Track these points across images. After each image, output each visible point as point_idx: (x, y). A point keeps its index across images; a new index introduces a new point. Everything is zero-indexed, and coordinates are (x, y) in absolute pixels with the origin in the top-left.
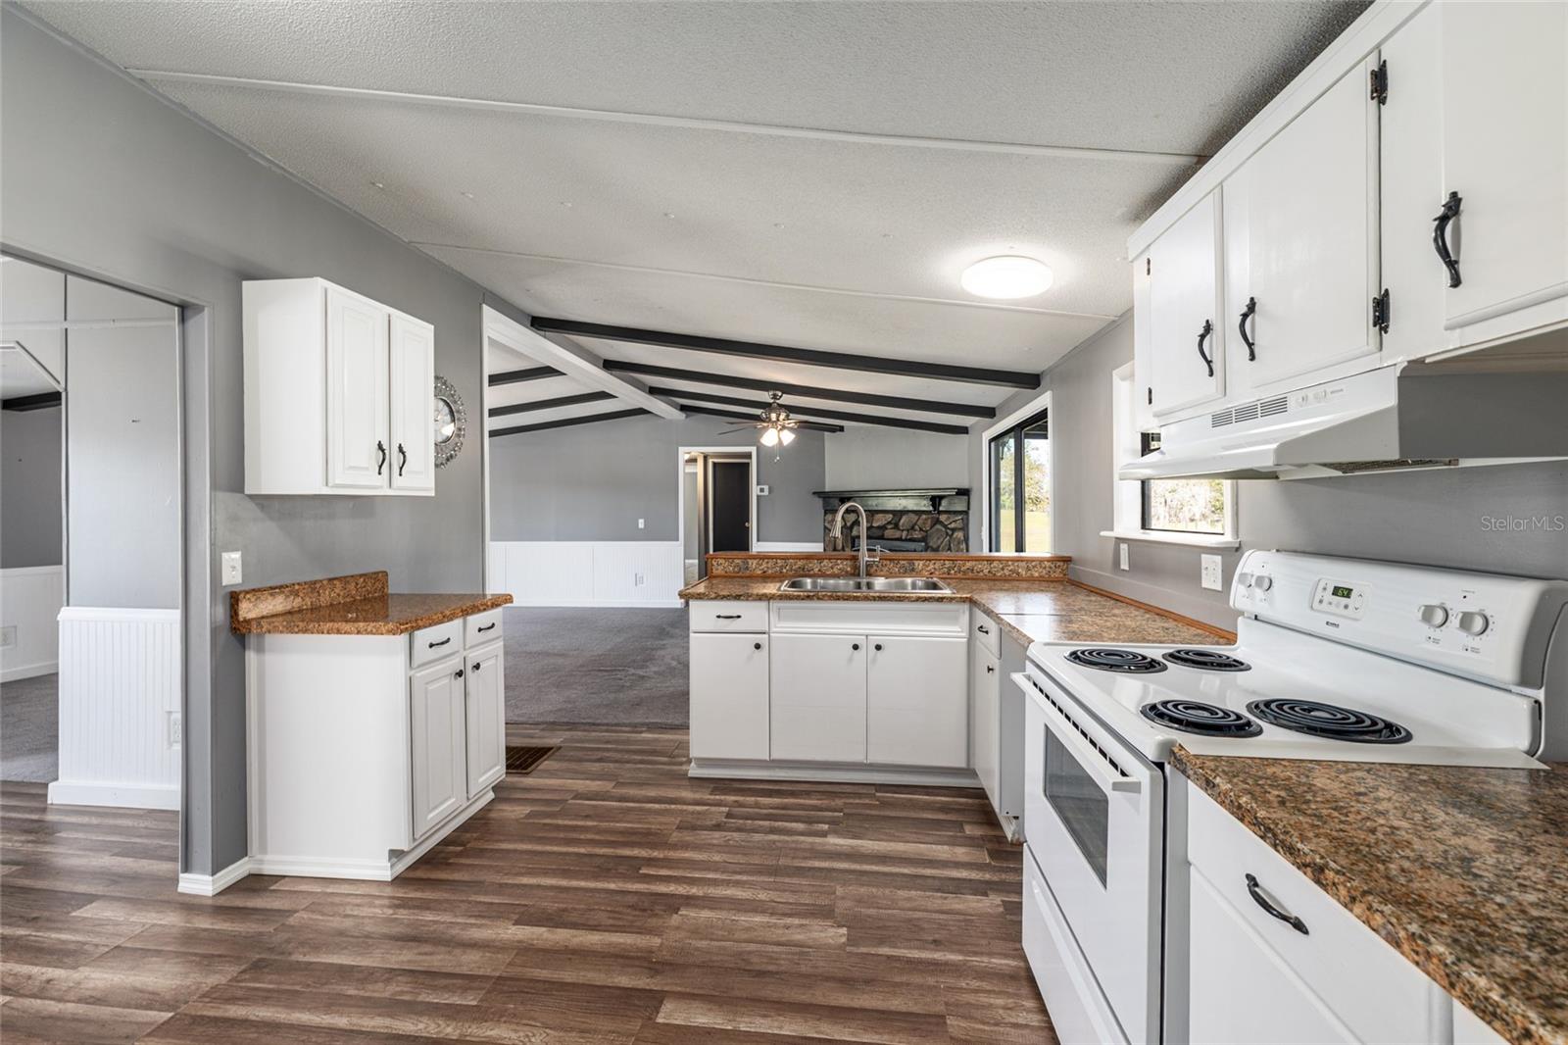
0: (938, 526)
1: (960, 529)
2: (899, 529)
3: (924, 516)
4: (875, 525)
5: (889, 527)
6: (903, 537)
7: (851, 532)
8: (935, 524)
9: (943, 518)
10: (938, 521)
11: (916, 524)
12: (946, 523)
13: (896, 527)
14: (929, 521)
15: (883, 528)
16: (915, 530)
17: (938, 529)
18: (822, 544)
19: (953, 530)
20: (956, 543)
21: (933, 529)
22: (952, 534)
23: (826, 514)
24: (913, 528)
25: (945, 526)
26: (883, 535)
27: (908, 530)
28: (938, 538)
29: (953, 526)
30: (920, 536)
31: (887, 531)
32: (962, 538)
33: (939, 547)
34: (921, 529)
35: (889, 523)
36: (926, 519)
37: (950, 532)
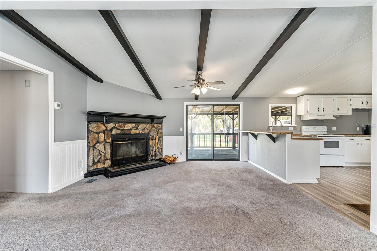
0: (154, 128)
1: (161, 129)
2: (138, 130)
3: (149, 125)
4: (125, 128)
5: (133, 129)
6: (140, 133)
7: (111, 132)
8: (153, 128)
9: (155, 125)
10: (154, 127)
11: (145, 128)
12: (156, 127)
13: (137, 129)
14: (151, 127)
15: (131, 129)
16: (145, 130)
17: (153, 129)
18: (86, 141)
19: (159, 129)
20: (160, 133)
21: (152, 129)
22: (158, 131)
23: (89, 122)
24: (144, 129)
25: (156, 128)
26: (131, 132)
27: (142, 130)
28: (154, 132)
29: (158, 128)
30: (147, 132)
31: (132, 131)
32: (161, 132)
33: (154, 135)
34: (147, 129)
35: (134, 127)
36: (149, 126)
37: (158, 130)
